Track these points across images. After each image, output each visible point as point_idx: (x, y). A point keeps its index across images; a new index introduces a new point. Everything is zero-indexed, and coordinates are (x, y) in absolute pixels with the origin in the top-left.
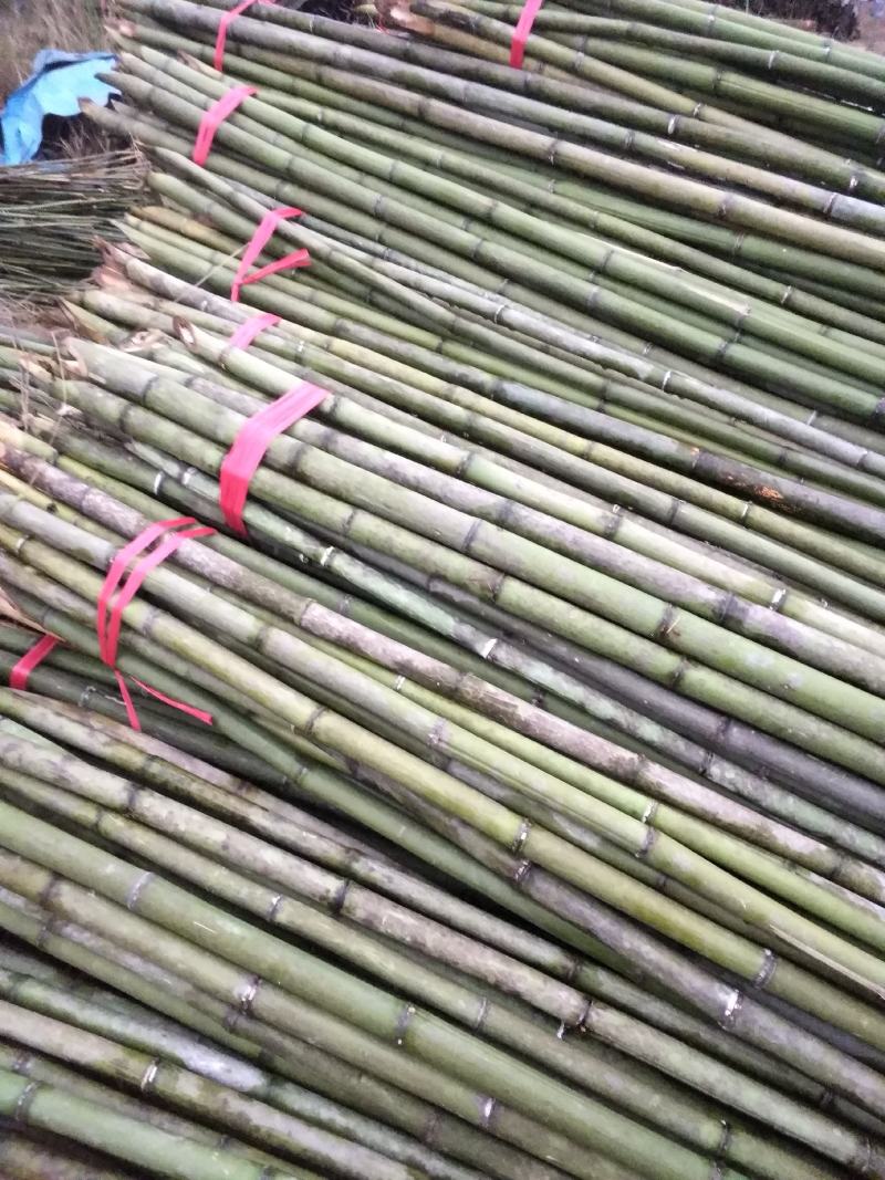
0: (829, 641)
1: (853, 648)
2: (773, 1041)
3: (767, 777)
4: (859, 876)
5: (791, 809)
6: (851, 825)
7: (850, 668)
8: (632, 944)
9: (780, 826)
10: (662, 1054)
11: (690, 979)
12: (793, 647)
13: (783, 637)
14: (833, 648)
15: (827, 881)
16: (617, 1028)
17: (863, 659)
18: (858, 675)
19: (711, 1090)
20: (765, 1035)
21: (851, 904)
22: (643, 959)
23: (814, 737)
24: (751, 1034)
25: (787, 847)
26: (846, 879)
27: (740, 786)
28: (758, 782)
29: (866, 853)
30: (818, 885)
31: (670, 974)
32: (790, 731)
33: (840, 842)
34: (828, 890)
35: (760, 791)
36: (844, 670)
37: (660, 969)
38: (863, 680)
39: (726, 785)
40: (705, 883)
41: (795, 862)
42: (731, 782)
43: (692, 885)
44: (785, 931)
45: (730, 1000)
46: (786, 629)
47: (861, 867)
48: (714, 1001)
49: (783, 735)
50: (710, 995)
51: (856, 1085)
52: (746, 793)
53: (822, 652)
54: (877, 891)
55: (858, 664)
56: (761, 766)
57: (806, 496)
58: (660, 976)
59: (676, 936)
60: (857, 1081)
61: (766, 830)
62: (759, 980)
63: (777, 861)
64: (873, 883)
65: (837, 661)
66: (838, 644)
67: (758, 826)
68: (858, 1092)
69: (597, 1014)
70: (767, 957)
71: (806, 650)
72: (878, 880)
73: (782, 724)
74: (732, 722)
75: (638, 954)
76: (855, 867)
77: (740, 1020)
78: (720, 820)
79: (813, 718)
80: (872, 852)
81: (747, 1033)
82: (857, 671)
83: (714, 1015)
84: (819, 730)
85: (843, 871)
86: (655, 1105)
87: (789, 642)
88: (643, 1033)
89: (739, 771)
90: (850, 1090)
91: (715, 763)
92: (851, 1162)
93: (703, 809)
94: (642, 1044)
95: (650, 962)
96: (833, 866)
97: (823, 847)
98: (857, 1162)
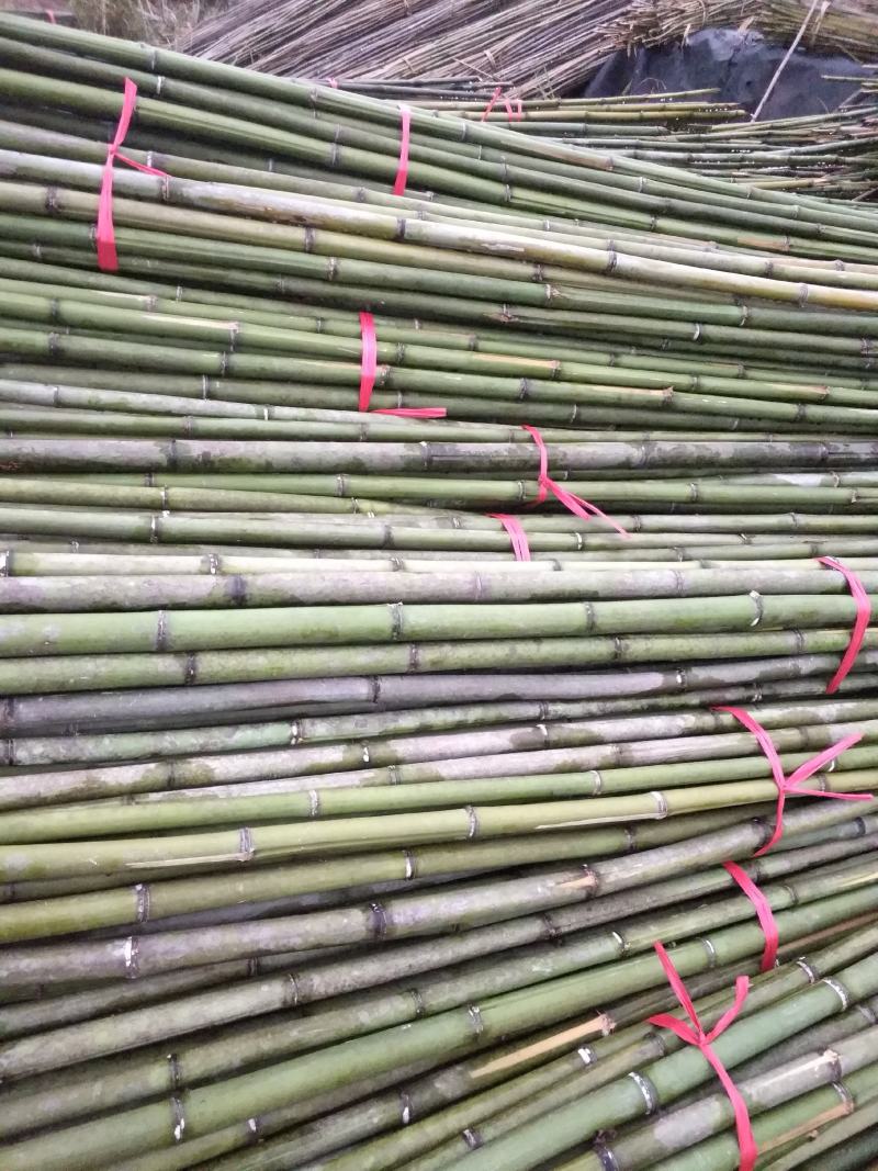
0: (68, 583)
1: (93, 578)
2: (178, 957)
3: (79, 731)
4: (191, 771)
5: (111, 749)
6: (168, 733)
7: (98, 598)
8: (8, 970)
9: (105, 770)
10: (87, 1043)
11: (80, 960)
12: (37, 603)
13: (23, 597)
14: (73, 587)
15: (167, 793)
16: (33, 1055)
17: (105, 584)
18: (109, 601)
19: (147, 1038)
20: (169, 958)
21: (192, 800)
22: (26, 974)
23: (96, 676)
24: (158, 966)
25: (120, 785)
26: (182, 781)
27: (53, 755)
28: (69, 742)
29: (189, 749)
30: (159, 802)
31: (59, 969)
32: (72, 681)
33: (165, 752)
34: (171, 801)
35: (74, 750)
36: (95, 602)
37: (47, 971)
38: (115, 603)
39: (39, 761)
40: (48, 866)
41: (132, 794)
42: (41, 756)
43: (38, 875)
44: (141, 861)
45: (125, 950)
46: (23, 589)
47: (189, 763)
48: (111, 962)
49: (68, 689)
50: (106, 960)
51: (258, 942)
52: (62, 758)
53: (67, 595)
54: (210, 774)
55: (102, 591)
56: (68, 725)
57: (19, 449)
58: (52, 978)
59: (47, 932)
60: (256, 938)
61: (94, 782)
62: (140, 916)
63: (115, 802)
64: (205, 771)
65: (83, 596)
66: (78, 581)
67: (84, 783)
68: (262, 946)
69: (7, 1057)
70: (139, 892)
71: (50, 600)
72: (207, 766)
73: (61, 679)
74: (15, 700)
75: (19, 973)
76: (185, 766)
77: (141, 961)
78: (45, 798)
79: (87, 658)
80: (193, 745)
81: (154, 967)
82: (105, 598)
83: (118, 974)
84: (97, 667)
85: (176, 776)
86: (99, 1093)
87: (31, 600)
88: (61, 1040)
89: (45, 741)
90: (255, 949)
91: (17, 748)
92: (285, 1002)
93: (22, 798)
94: (64, 1050)
95: (34, 972)
96: (166, 778)
97: (152, 766)
98: (289, 999)
